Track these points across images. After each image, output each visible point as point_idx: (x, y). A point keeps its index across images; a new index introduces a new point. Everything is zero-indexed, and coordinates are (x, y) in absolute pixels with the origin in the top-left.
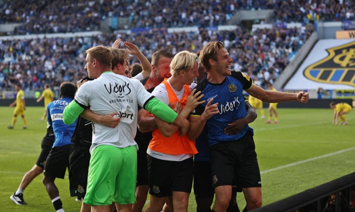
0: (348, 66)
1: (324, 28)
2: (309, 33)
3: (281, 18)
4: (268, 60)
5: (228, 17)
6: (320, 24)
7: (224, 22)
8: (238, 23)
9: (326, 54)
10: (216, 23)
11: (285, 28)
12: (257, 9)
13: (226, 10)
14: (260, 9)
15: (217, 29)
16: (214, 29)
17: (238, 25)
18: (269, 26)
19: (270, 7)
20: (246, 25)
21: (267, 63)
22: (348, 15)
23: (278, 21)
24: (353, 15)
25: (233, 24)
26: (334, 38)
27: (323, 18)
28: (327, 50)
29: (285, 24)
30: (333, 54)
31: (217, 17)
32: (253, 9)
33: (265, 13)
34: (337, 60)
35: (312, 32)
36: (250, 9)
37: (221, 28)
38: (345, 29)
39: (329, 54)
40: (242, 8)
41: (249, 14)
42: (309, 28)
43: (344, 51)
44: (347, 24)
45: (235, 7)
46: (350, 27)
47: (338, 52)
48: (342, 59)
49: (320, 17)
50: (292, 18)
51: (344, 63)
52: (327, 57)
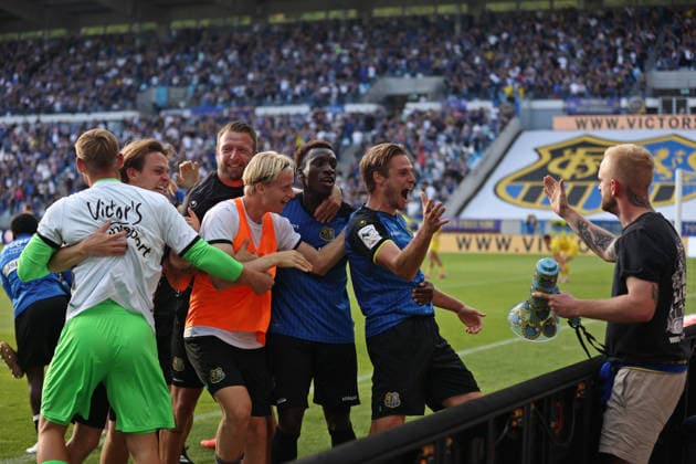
0: (573, 178)
1: (532, 111)
2: (505, 119)
3: (456, 91)
4: (432, 166)
5: (363, 89)
6: (524, 104)
7: (356, 97)
8: (380, 99)
9: (535, 157)
10: (342, 99)
11: (463, 110)
12: (414, 75)
13: (360, 77)
14: (420, 76)
15: (343, 110)
16: (338, 110)
17: (379, 103)
18: (436, 106)
19: (437, 72)
20: (395, 103)
21: (430, 172)
22: (575, 88)
23: (452, 98)
24: (583, 88)
25: (371, 102)
26: (550, 128)
27: (531, 94)
28: (536, 150)
29: (464, 102)
30: (547, 156)
31: (344, 89)
32: (407, 76)
33: (427, 83)
34: (553, 168)
35: (510, 116)
36: (402, 75)
37: (350, 108)
38: (570, 112)
39: (540, 156)
40: (388, 73)
41: (400, 85)
42: (505, 111)
43: (567, 153)
44: (572, 105)
45: (377, 72)
46: (579, 109)
47: (556, 153)
48: (563, 165)
49: (526, 92)
50: (477, 91)
51: (566, 174)
52: (535, 163)
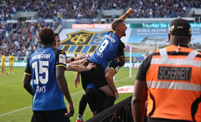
0: (78, 44)
1: (66, 23)
2: (57, 26)
3: (41, 16)
4: (34, 40)
5: (12, 15)
6: (63, 20)
7: (10, 18)
8: (18, 18)
9: (67, 37)
10: (6, 19)
11: (44, 22)
13: (12, 12)
14: (30, 11)
15: (6, 22)
16: (5, 22)
17: (17, 20)
18: (35, 21)
19: (36, 10)
20: (21, 19)
21: (33, 42)
22: (79, 15)
23: (40, 18)
24: (82, 15)
25: (15, 19)
26: (71, 28)
27: (65, 17)
28: (67, 35)
29: (44, 20)
30: (70, 37)
31: (7, 16)
32: (26, 12)
33: (33, 14)
34: (72, 40)
35: (58, 24)
36: (25, 11)
37: (8, 21)
38: (77, 23)
39: (68, 37)
40: (20, 10)
41: (24, 14)
42: (57, 22)
43: (77, 36)
44: (78, 21)
45: (17, 10)
46: (80, 22)
47: (73, 36)
48: (75, 40)
49: (63, 17)
50: (47, 17)
51: (76, 42)
52: (67, 39)
